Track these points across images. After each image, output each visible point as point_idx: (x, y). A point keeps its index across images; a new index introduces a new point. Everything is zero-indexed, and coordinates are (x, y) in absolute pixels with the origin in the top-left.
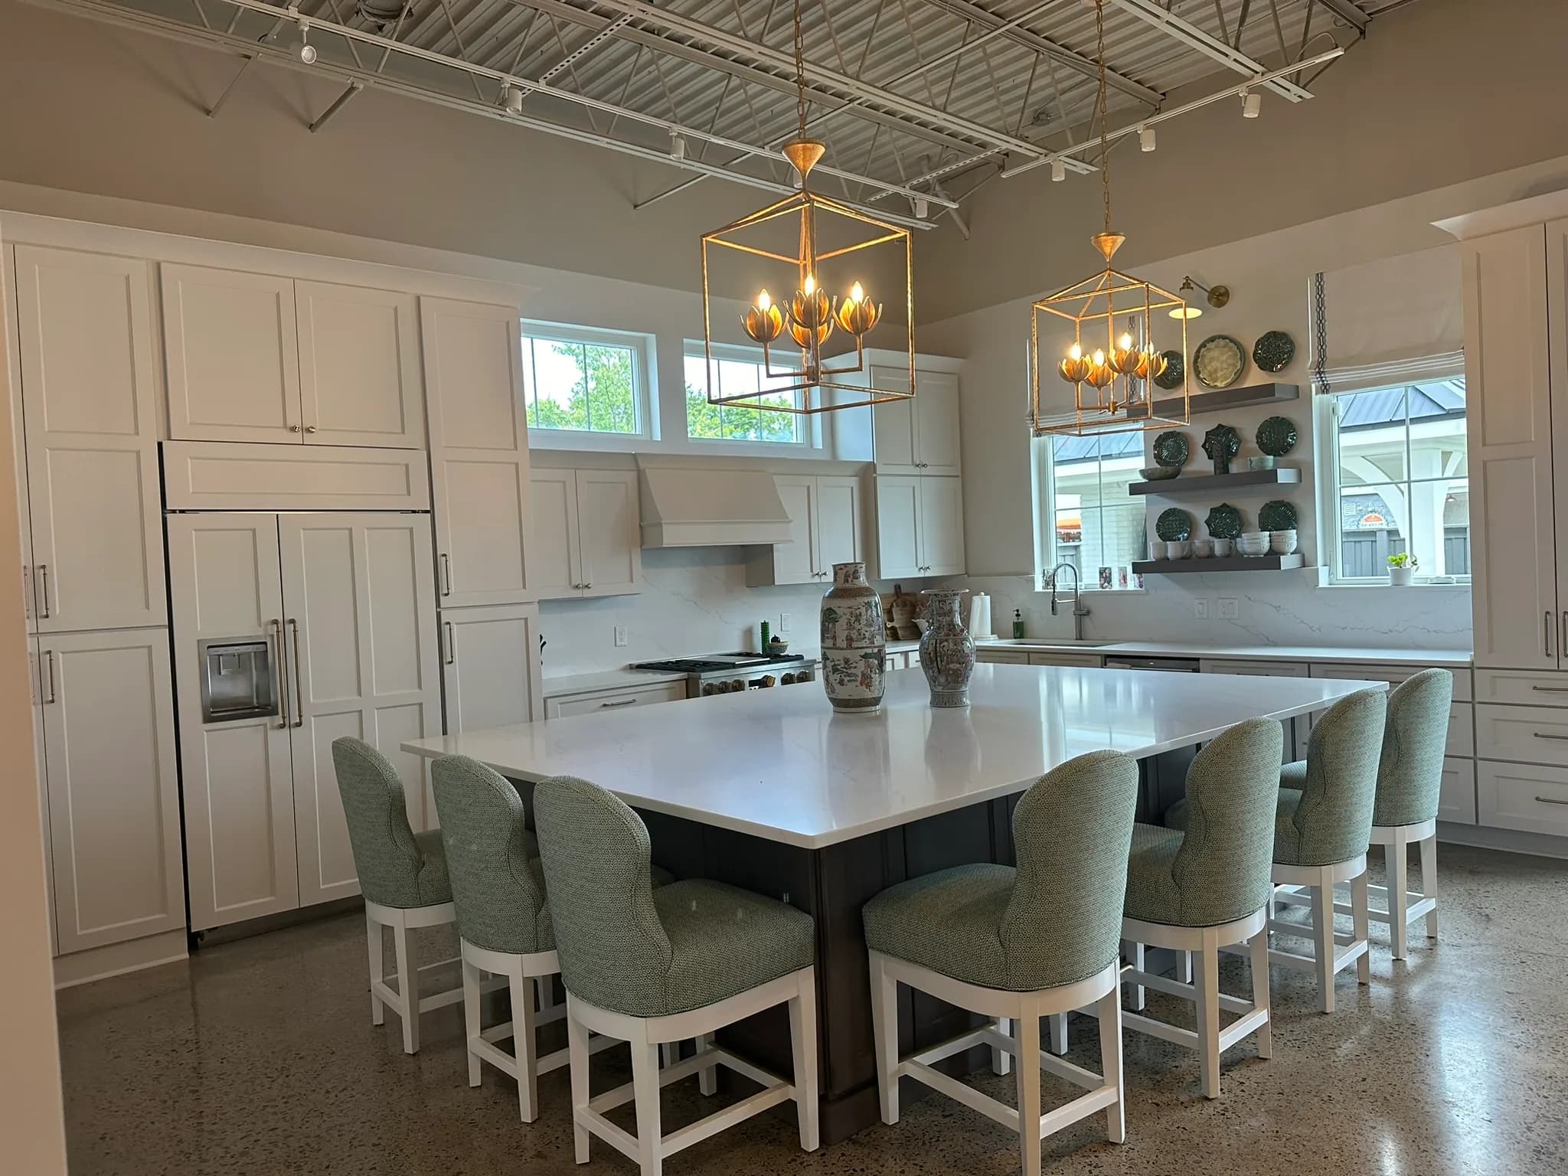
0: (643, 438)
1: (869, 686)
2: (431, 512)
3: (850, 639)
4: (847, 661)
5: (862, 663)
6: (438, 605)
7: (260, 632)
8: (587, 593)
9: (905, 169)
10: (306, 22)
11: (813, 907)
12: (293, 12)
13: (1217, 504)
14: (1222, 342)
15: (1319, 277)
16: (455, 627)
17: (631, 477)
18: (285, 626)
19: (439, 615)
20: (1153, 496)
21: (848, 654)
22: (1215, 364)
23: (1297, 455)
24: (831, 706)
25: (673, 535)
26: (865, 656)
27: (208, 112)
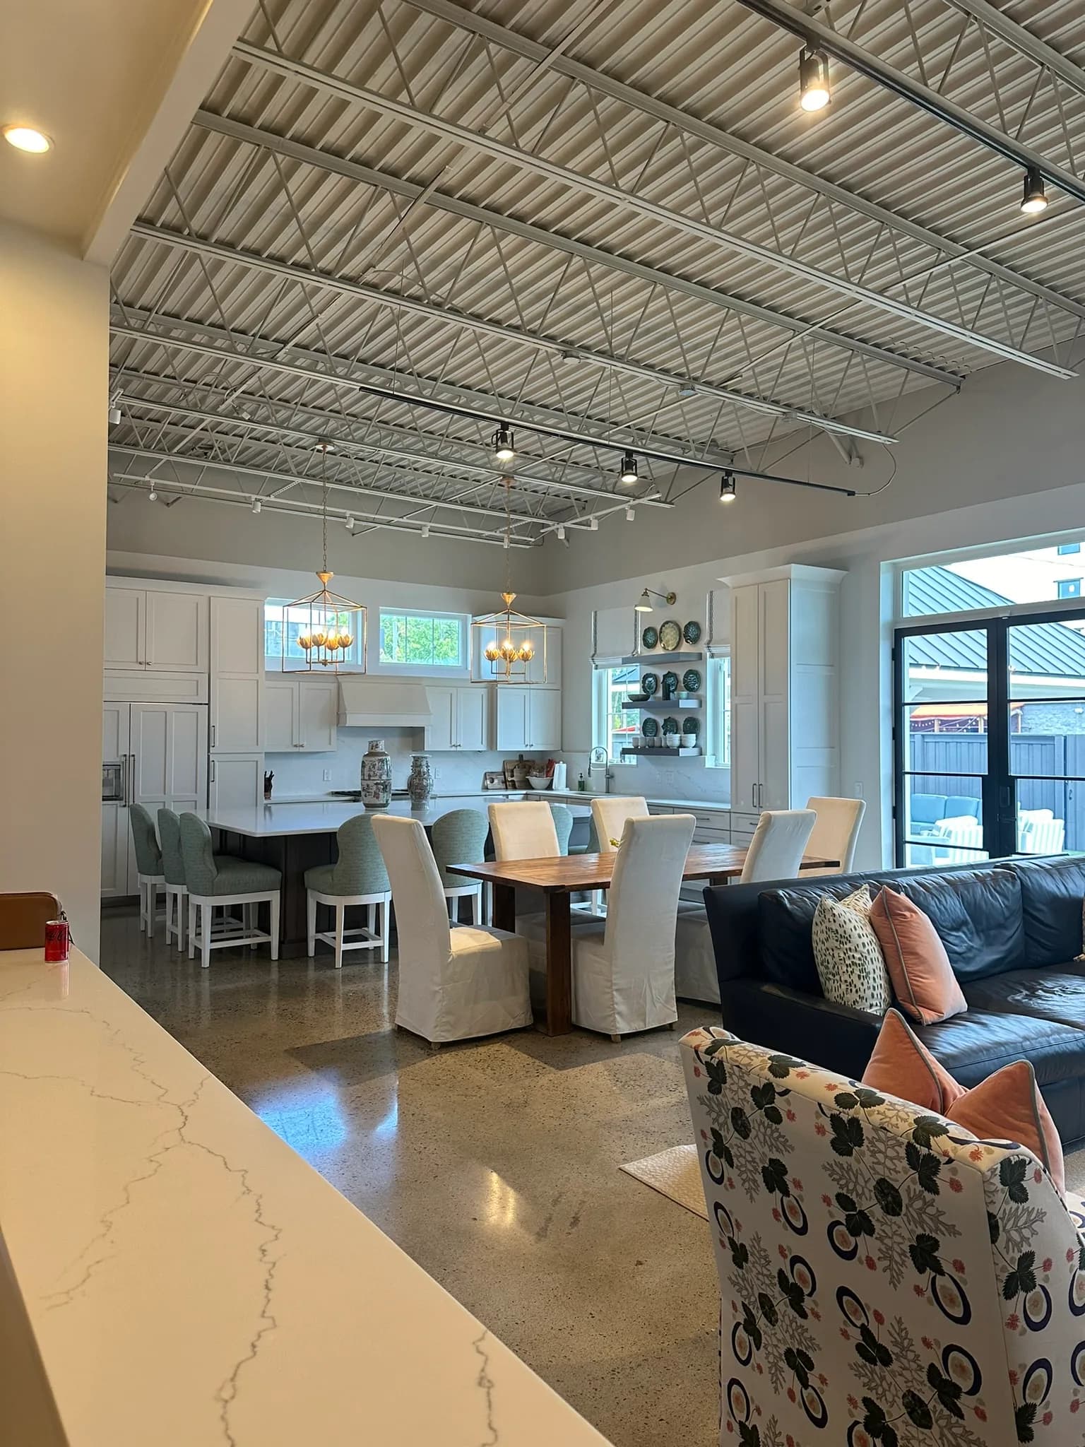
0: (352, 663)
1: (378, 798)
2: (208, 704)
3: (369, 776)
4: (368, 786)
5: (375, 787)
6: (209, 751)
7: (118, 760)
8: (301, 750)
9: (531, 505)
10: (153, 482)
11: (283, 868)
12: (147, 478)
13: (666, 717)
14: (672, 625)
15: (711, 592)
16: (217, 763)
17: (333, 686)
18: (130, 758)
19: (209, 756)
20: (643, 710)
21: (369, 782)
22: (669, 636)
23: (700, 692)
24: (364, 808)
25: (351, 721)
26: (377, 784)
27: (116, 502)
